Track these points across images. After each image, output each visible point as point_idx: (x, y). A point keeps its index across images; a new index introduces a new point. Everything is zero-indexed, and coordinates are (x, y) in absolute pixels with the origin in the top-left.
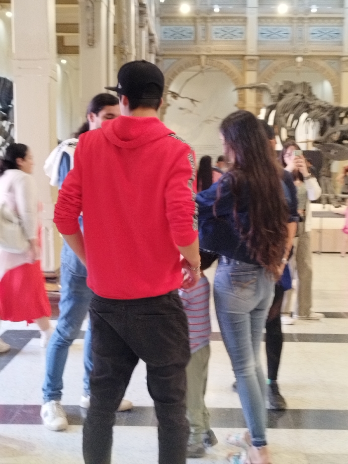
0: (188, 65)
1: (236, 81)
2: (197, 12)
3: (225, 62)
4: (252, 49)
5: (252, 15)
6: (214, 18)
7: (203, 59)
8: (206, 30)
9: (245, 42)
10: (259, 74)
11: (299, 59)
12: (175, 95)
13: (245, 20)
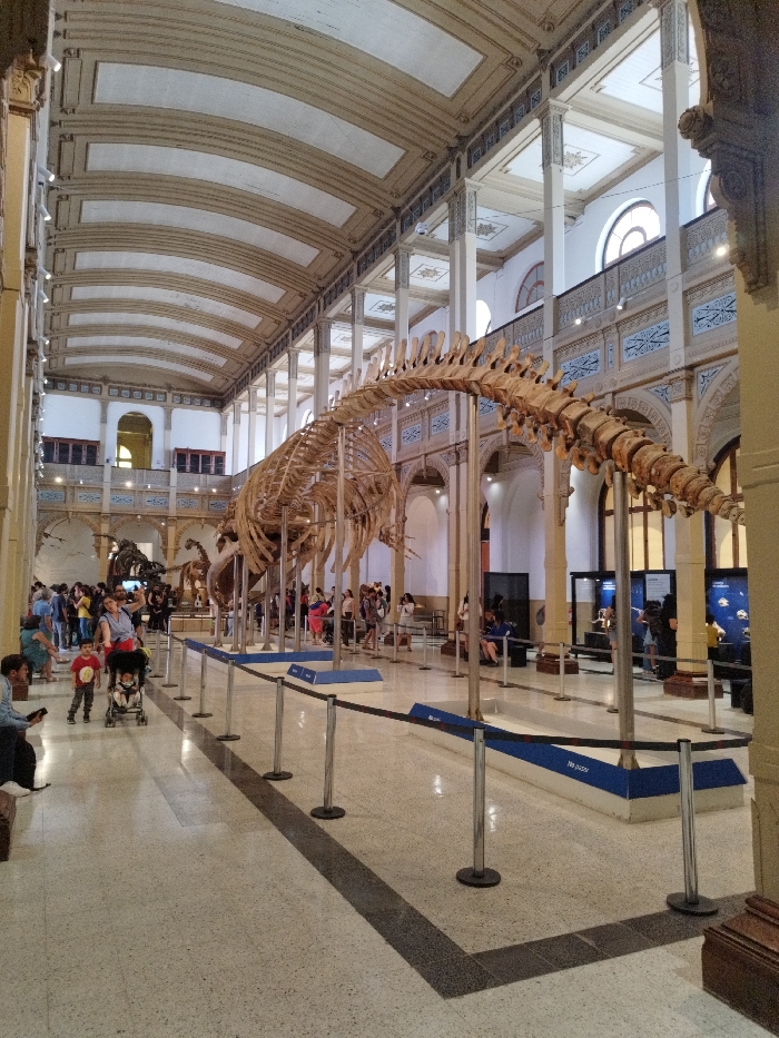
0: (59, 518)
1: (94, 530)
2: (68, 483)
3: (87, 517)
4: (106, 509)
5: (107, 487)
6: (79, 488)
7: (70, 514)
8: (73, 494)
9: (101, 504)
10: (111, 525)
11: (139, 517)
12: (47, 536)
13: (102, 490)
